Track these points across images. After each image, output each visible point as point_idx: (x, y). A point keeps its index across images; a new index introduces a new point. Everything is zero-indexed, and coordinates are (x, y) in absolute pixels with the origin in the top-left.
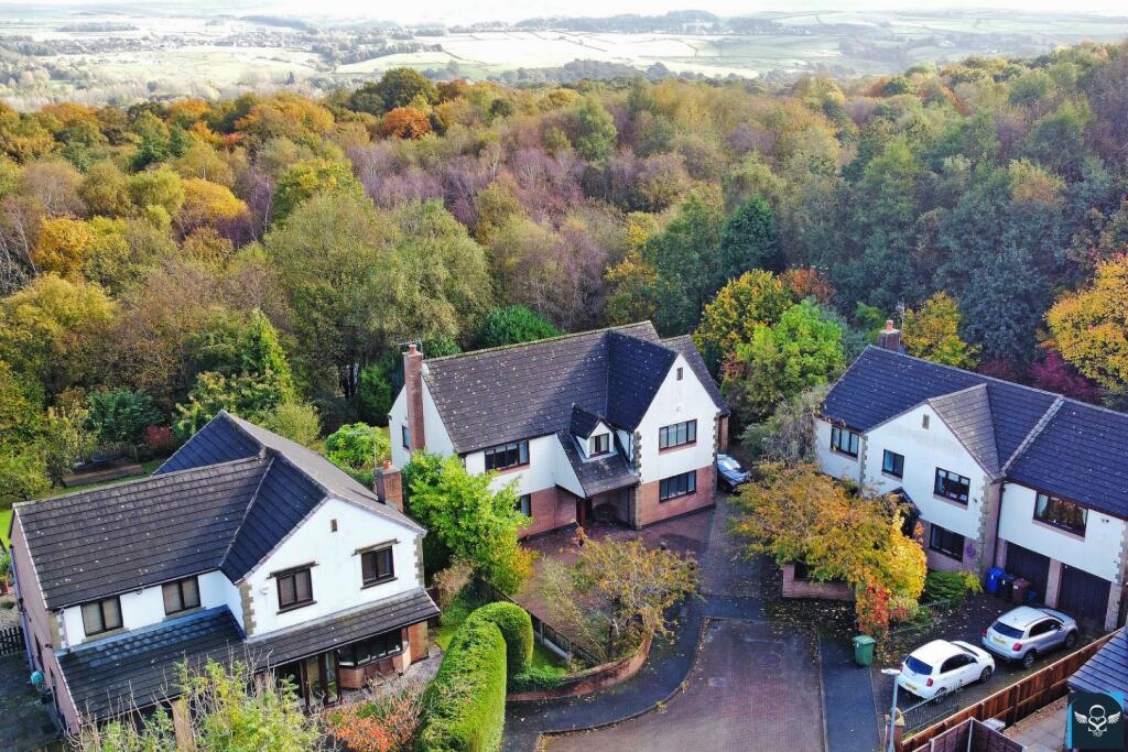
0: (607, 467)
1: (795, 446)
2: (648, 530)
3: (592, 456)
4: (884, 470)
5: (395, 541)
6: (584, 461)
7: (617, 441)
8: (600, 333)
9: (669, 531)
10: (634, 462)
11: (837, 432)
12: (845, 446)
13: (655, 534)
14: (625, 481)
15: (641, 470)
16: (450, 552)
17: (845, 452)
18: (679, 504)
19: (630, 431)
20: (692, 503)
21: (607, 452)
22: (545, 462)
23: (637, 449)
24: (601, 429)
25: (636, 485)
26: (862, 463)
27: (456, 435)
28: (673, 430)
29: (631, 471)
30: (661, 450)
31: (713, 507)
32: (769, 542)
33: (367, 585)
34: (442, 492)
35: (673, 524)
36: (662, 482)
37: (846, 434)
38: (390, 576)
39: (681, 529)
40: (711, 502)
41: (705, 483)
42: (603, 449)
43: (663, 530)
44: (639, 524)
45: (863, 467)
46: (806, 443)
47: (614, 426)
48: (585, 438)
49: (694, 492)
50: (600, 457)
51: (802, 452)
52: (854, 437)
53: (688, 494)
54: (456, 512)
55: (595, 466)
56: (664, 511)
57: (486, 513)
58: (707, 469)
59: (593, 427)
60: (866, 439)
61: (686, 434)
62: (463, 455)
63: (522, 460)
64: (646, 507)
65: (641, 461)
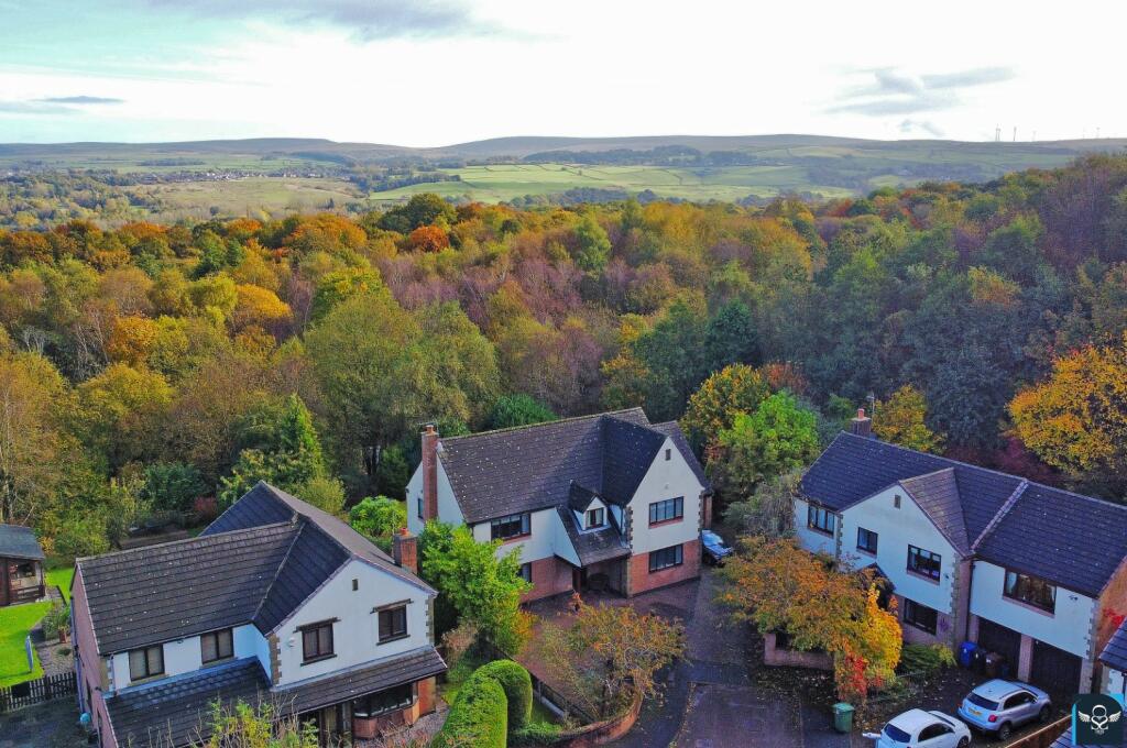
0: (601, 539)
1: (774, 523)
2: (638, 599)
3: (588, 528)
4: (859, 547)
5: (409, 601)
6: (580, 533)
7: (611, 515)
8: (597, 417)
9: (657, 600)
10: (626, 534)
11: (814, 509)
12: (821, 524)
13: (645, 602)
14: (618, 552)
15: (632, 542)
16: (458, 613)
17: (820, 529)
18: (668, 574)
19: (623, 507)
20: (679, 574)
21: (601, 525)
22: (546, 533)
23: (629, 522)
24: (596, 504)
25: (627, 557)
26: (838, 540)
27: (465, 507)
28: (661, 507)
29: (623, 544)
30: (651, 524)
31: (699, 578)
32: (751, 611)
33: (383, 641)
34: (452, 558)
35: (661, 593)
36: (651, 554)
37: (822, 512)
38: (404, 634)
39: (669, 599)
40: (696, 574)
41: (691, 557)
42: (598, 522)
43: (653, 599)
44: (630, 593)
45: (839, 543)
46: (786, 520)
47: (608, 501)
48: (582, 512)
49: (681, 564)
50: (595, 530)
51: (781, 529)
52: (830, 516)
53: (675, 565)
54: (464, 577)
55: (590, 538)
56: (653, 581)
57: (491, 577)
58: (693, 542)
59: (589, 502)
60: (841, 517)
61: (673, 508)
62: (471, 525)
63: (524, 531)
64: (636, 577)
65: (633, 534)
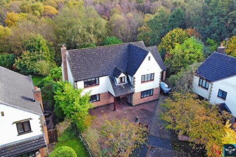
0: (124, 87)
1: (186, 85)
2: (137, 107)
3: (119, 83)
4: (218, 96)
5: (31, 119)
6: (116, 85)
7: (128, 78)
8: (126, 44)
9: (143, 108)
10: (133, 86)
11: (201, 80)
12: (204, 85)
14: (130, 92)
15: (135, 88)
17: (203, 87)
18: (146, 99)
19: (132, 76)
20: (151, 98)
21: (124, 82)
22: (104, 85)
23: (134, 82)
24: (122, 75)
25: (133, 93)
26: (210, 92)
27: (74, 76)
28: (146, 76)
29: (132, 89)
30: (142, 82)
31: (158, 99)
33: (20, 134)
35: (145, 105)
36: (142, 92)
37: (204, 81)
38: (30, 131)
39: (147, 107)
41: (157, 92)
42: (123, 81)
43: (141, 107)
44: (134, 105)
45: (210, 94)
46: (190, 83)
47: (126, 74)
48: (117, 78)
49: (152, 95)
50: (122, 84)
51: (189, 87)
53: (150, 96)
55: (120, 87)
56: (142, 101)
58: (157, 88)
59: (120, 74)
61: (151, 77)
62: (76, 82)
63: (97, 83)
64: (136, 100)
65: (135, 86)
